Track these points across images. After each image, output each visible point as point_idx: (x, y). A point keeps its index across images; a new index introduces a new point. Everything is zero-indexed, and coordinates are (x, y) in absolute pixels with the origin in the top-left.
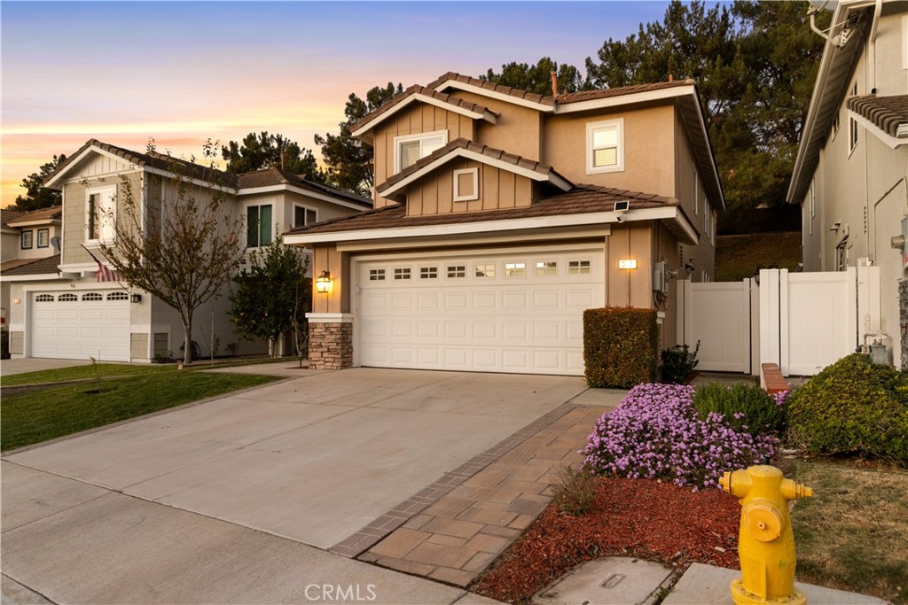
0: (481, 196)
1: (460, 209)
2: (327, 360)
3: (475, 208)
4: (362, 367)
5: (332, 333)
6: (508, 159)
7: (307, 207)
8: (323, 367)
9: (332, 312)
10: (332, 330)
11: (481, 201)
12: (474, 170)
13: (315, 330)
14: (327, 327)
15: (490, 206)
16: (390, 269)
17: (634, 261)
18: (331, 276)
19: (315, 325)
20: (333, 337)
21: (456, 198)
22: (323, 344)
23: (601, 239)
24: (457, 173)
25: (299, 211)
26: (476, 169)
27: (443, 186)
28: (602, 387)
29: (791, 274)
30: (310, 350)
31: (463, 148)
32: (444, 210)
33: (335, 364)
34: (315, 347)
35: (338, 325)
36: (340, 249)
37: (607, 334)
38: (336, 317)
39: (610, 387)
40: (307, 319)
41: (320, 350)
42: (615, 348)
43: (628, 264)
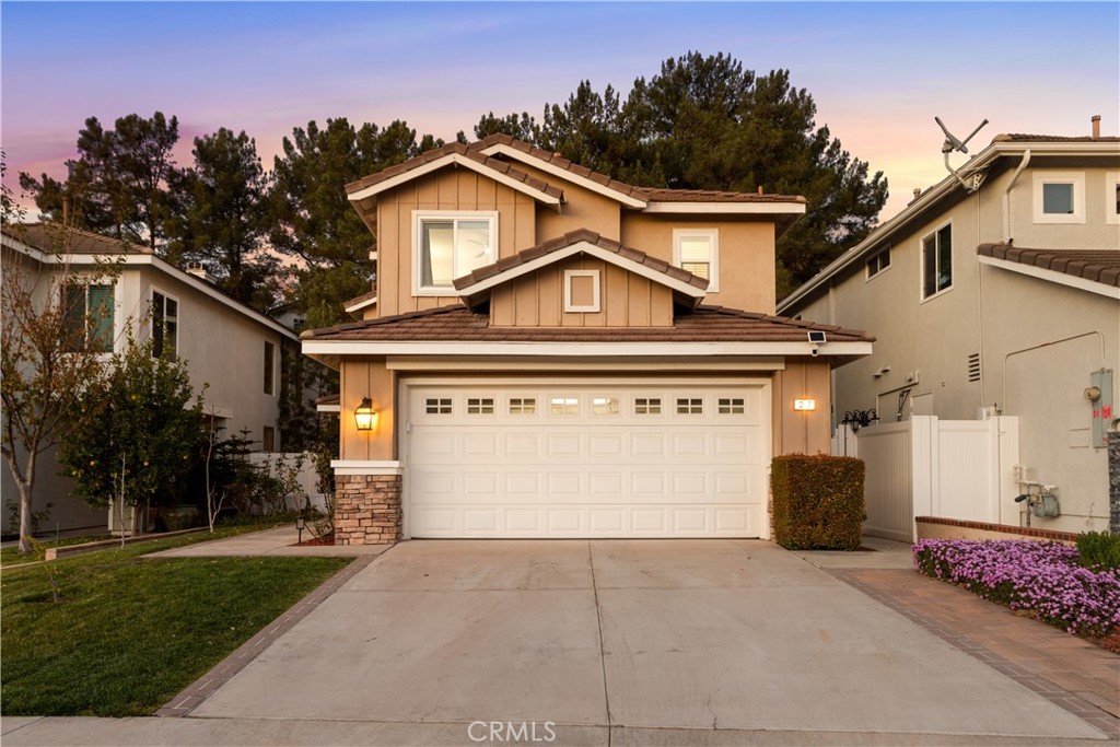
0: (604, 308)
1: (572, 323)
2: (369, 530)
3: (594, 323)
4: (413, 539)
5: (378, 490)
6: (654, 264)
7: (167, 294)
8: (361, 541)
9: (377, 459)
10: (379, 486)
11: (602, 315)
12: (595, 273)
13: (347, 486)
14: (370, 481)
15: (616, 322)
16: (459, 399)
17: (813, 402)
18: (375, 405)
19: (347, 479)
20: (382, 495)
21: (568, 308)
22: (362, 507)
23: (769, 374)
24: (568, 274)
25: (158, 298)
26: (598, 271)
27: (547, 290)
28: (808, 549)
29: (942, 422)
30: (337, 516)
31: (590, 243)
32: (549, 322)
33: (383, 536)
34: (347, 511)
35: (390, 479)
36: (391, 366)
37: (817, 487)
38: (386, 467)
39: (815, 548)
40: (333, 469)
41: (358, 516)
42: (825, 502)
43: (806, 404)
